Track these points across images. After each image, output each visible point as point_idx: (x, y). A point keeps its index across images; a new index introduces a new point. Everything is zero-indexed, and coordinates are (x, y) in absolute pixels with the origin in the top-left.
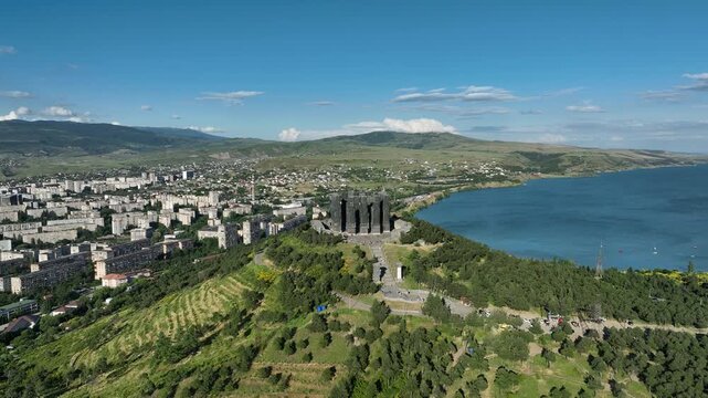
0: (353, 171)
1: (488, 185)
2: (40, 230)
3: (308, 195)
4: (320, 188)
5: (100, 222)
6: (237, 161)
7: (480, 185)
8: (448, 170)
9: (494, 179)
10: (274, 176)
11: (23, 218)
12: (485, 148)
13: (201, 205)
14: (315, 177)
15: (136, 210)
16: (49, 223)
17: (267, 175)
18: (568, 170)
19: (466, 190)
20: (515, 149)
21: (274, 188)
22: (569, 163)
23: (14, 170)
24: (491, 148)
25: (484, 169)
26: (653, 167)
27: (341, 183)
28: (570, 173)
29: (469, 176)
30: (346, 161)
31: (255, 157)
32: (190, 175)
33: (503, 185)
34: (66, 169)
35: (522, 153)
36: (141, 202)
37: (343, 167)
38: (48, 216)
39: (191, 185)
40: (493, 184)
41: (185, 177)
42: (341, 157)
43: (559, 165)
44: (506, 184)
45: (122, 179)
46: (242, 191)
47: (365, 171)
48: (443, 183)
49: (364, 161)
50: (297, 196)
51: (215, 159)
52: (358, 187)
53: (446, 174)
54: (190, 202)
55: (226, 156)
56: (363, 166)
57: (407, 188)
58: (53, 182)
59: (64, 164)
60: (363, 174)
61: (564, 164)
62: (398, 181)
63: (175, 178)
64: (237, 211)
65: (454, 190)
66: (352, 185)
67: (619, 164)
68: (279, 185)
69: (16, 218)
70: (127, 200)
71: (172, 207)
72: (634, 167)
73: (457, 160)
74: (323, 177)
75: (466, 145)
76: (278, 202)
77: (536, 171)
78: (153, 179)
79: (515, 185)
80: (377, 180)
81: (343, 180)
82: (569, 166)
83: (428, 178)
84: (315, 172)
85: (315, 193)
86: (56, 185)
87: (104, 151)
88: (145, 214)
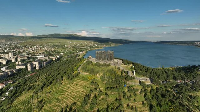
0: (54, 45)
1: (95, 49)
3: (43, 53)
4: (46, 51)
7: (93, 49)
8: (82, 45)
10: (28, 47)
13: (7, 57)
18: (111, 44)
19: (90, 50)
21: (31, 51)
27: (52, 49)
30: (51, 42)
31: (15, 41)
33: (99, 49)
37: (51, 44)
40: (97, 49)
42: (48, 41)
43: (109, 43)
46: (19, 52)
47: (58, 45)
48: (83, 49)
49: (56, 42)
50: (40, 53)
52: (58, 50)
53: (82, 46)
55: (3, 41)
57: (73, 50)
62: (69, 48)
64: (22, 58)
66: (56, 50)
68: (32, 50)
74: (46, 47)
76: (34, 55)
80: (63, 48)
81: (52, 48)
83: (77, 47)
84: (42, 46)
85: (45, 52)
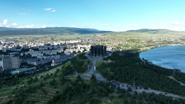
0: (131, 40)
1: (172, 45)
2: (50, 52)
3: (115, 46)
4: (120, 44)
5: (63, 50)
6: (103, 37)
7: (169, 45)
9: (175, 43)
10: (109, 41)
11: (49, 49)
12: (177, 33)
13: (87, 47)
14: (119, 41)
15: (72, 48)
16: (52, 50)
17: (107, 40)
19: (163, 46)
21: (107, 44)
23: (53, 38)
25: (172, 40)
27: (126, 43)
29: (167, 42)
32: (88, 40)
33: (177, 45)
36: (74, 46)
37: (128, 39)
38: (53, 49)
39: (88, 43)
40: (174, 45)
41: (87, 41)
42: (128, 36)
45: (73, 41)
48: (157, 44)
49: (135, 37)
50: (112, 46)
51: (97, 36)
53: (161, 41)
54: (85, 47)
55: (100, 35)
56: (134, 38)
57: (145, 45)
58: (59, 41)
59: (64, 37)
60: (133, 41)
62: (143, 43)
63: (85, 41)
65: (159, 46)
66: (129, 44)
68: (108, 43)
69: (47, 49)
70: (71, 46)
71: (80, 48)
73: (165, 37)
74: (121, 41)
75: (170, 32)
78: (80, 41)
79: (182, 45)
80: (137, 43)
81: (127, 42)
83: (153, 42)
85: (117, 46)
86: (59, 42)
87: (73, 34)
88: (73, 49)
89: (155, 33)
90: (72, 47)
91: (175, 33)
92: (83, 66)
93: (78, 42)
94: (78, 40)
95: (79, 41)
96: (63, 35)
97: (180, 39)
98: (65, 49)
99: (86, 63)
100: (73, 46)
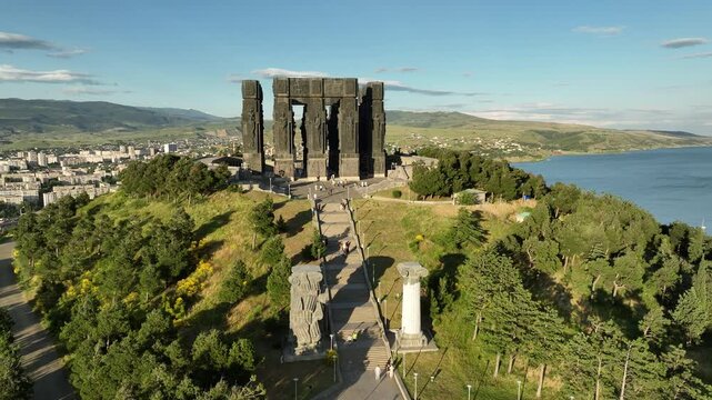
5: (34, 194)
6: (234, 138)
12: (497, 126)
18: (591, 148)
20: (529, 128)
22: (589, 140)
24: (502, 126)
25: (499, 145)
26: (678, 146)
28: (592, 151)
29: (486, 152)
32: (173, 148)
34: (48, 144)
35: (537, 132)
36: (100, 173)
41: (167, 150)
43: (581, 142)
44: (527, 159)
59: (49, 140)
61: (585, 141)
63: (156, 151)
67: (642, 143)
72: (660, 145)
75: (476, 124)
77: (556, 149)
78: (133, 152)
79: (538, 160)
82: (590, 143)
86: (21, 159)
87: (99, 129)
88: (97, 186)
89: (426, 125)
90: (92, 178)
91: (491, 126)
92: (210, 284)
93: (121, 159)
94: (122, 148)
95: (127, 151)
96: (48, 130)
97: (521, 144)
98: (47, 187)
99: (238, 240)
100: (97, 171)
